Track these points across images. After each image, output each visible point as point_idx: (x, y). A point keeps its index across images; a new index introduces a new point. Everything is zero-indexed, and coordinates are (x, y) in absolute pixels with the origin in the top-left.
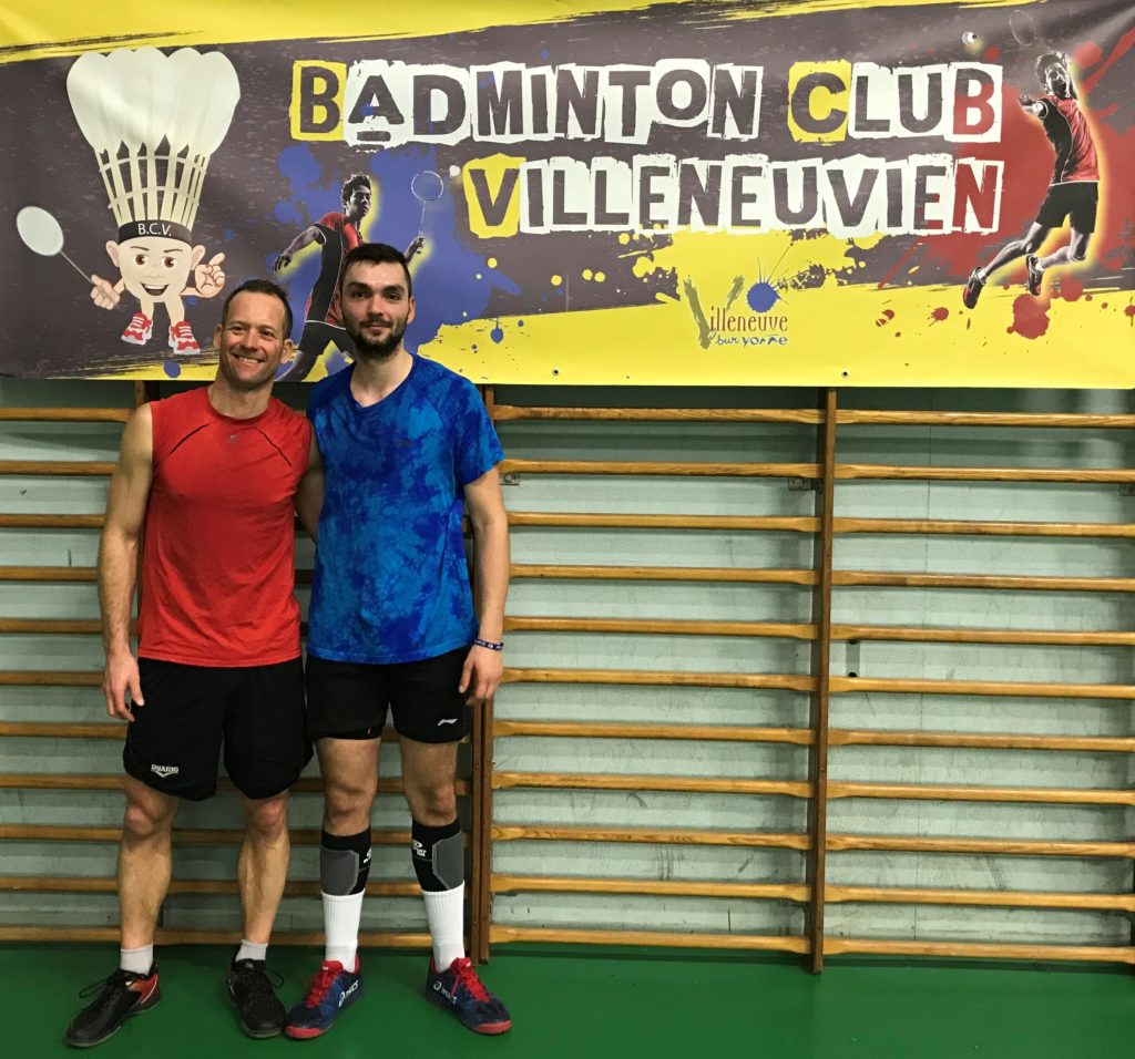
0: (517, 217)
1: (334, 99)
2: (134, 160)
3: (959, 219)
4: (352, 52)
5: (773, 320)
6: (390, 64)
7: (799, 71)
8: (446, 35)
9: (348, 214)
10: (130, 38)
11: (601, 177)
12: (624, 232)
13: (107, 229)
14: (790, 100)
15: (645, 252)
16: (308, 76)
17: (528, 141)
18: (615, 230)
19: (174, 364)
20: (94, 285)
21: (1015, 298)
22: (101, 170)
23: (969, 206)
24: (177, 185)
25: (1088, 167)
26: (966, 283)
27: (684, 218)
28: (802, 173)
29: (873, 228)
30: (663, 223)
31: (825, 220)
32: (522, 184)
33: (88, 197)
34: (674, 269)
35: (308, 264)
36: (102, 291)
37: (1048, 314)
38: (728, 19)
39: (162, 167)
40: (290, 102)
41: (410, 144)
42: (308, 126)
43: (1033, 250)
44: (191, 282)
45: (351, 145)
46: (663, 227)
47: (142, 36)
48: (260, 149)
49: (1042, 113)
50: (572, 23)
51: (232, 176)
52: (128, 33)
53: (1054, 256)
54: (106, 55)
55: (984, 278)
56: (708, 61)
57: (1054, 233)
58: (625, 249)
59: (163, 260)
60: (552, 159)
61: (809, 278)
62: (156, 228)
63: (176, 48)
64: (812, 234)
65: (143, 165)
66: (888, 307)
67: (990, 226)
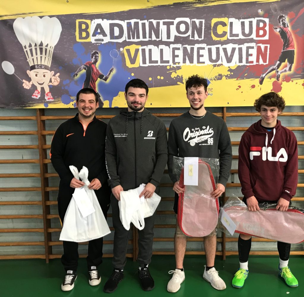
0: (139, 62)
1: (88, 30)
2: (33, 48)
3: (258, 60)
4: (92, 17)
5: (209, 89)
6: (103, 20)
7: (214, 21)
8: (118, 12)
9: (93, 62)
10: (30, 13)
11: (162, 51)
12: (168, 66)
13: (27, 67)
14: (212, 29)
15: (174, 71)
16: (80, 24)
17: (141, 41)
18: (166, 65)
19: (46, 103)
20: (23, 83)
21: (273, 82)
22: (24, 51)
23: (260, 57)
24: (46, 54)
25: (292, 46)
26: (260, 78)
27: (184, 62)
28: (216, 49)
29: (235, 63)
30: (179, 63)
31: (222, 61)
32: (140, 53)
33: (21, 58)
34: (182, 75)
35: (82, 76)
36: (26, 84)
37: (282, 86)
38: (195, 7)
39: (41, 49)
40: (76, 31)
41: (109, 42)
42: (81, 37)
43: (277, 69)
44: (51, 81)
45: (93, 43)
46: (179, 64)
47: (33, 13)
48: (68, 44)
49: (280, 31)
50: (152, 8)
51: (60, 52)
52: (30, 12)
53: (283, 70)
54: (24, 18)
55: (265, 77)
56: (189, 18)
57: (283, 64)
58: (169, 70)
59: (43, 75)
60: (148, 46)
61: (218, 77)
62: (41, 67)
63: (43, 16)
64: (219, 65)
65: (36, 49)
66: (239, 85)
67: (266, 62)
